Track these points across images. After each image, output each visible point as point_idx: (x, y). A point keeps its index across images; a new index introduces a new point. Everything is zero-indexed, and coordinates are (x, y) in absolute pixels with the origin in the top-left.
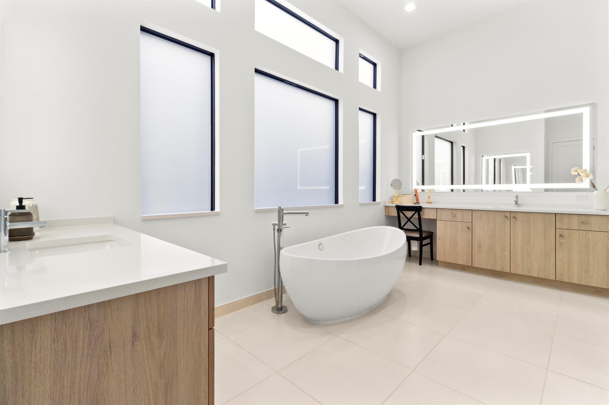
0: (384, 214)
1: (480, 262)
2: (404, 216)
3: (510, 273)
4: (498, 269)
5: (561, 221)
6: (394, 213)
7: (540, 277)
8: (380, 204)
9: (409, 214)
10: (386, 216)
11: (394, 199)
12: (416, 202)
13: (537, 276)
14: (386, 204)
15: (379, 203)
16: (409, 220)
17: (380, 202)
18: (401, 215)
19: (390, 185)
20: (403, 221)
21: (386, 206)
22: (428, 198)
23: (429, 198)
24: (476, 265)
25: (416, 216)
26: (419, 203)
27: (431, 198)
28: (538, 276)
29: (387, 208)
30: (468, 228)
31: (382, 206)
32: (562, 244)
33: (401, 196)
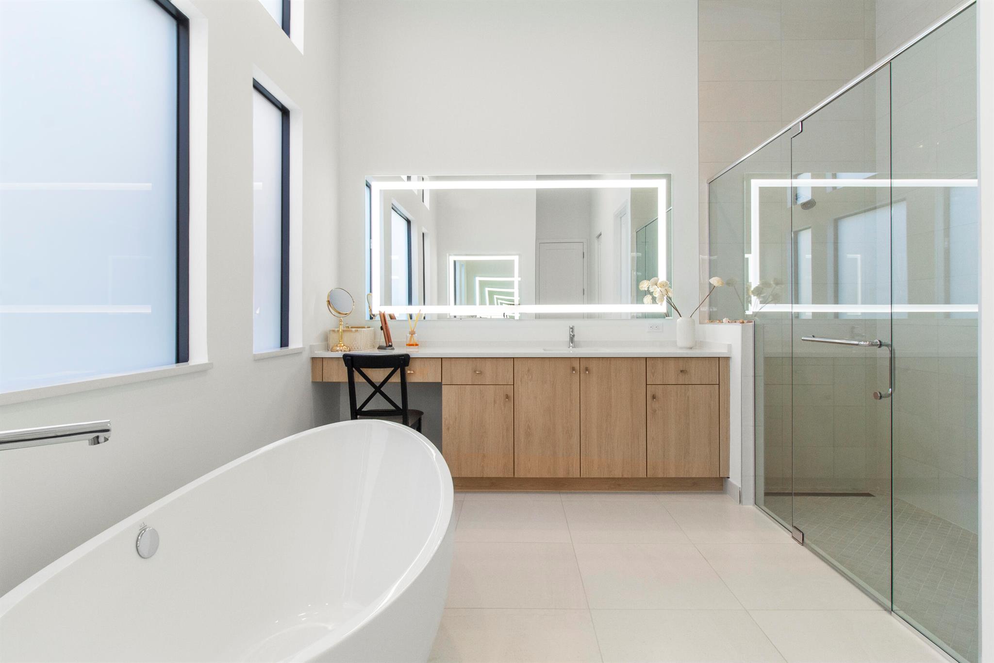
0: (311, 380)
1: (530, 468)
2: (364, 381)
3: (580, 478)
4: (561, 474)
5: (653, 371)
6: (340, 374)
7: (625, 476)
8: (301, 353)
9: (378, 375)
10: (314, 383)
11: (333, 339)
12: (385, 345)
13: (620, 476)
14: (316, 352)
15: (298, 353)
16: (378, 389)
17: (303, 348)
18: (358, 379)
19: (326, 303)
20: (363, 392)
21: (313, 359)
22: (410, 334)
23: (412, 335)
24: (521, 474)
25: (396, 379)
26: (391, 346)
27: (416, 335)
28: (623, 475)
29: (319, 364)
30: (507, 397)
31: (306, 357)
32: (655, 411)
33: (351, 331)
